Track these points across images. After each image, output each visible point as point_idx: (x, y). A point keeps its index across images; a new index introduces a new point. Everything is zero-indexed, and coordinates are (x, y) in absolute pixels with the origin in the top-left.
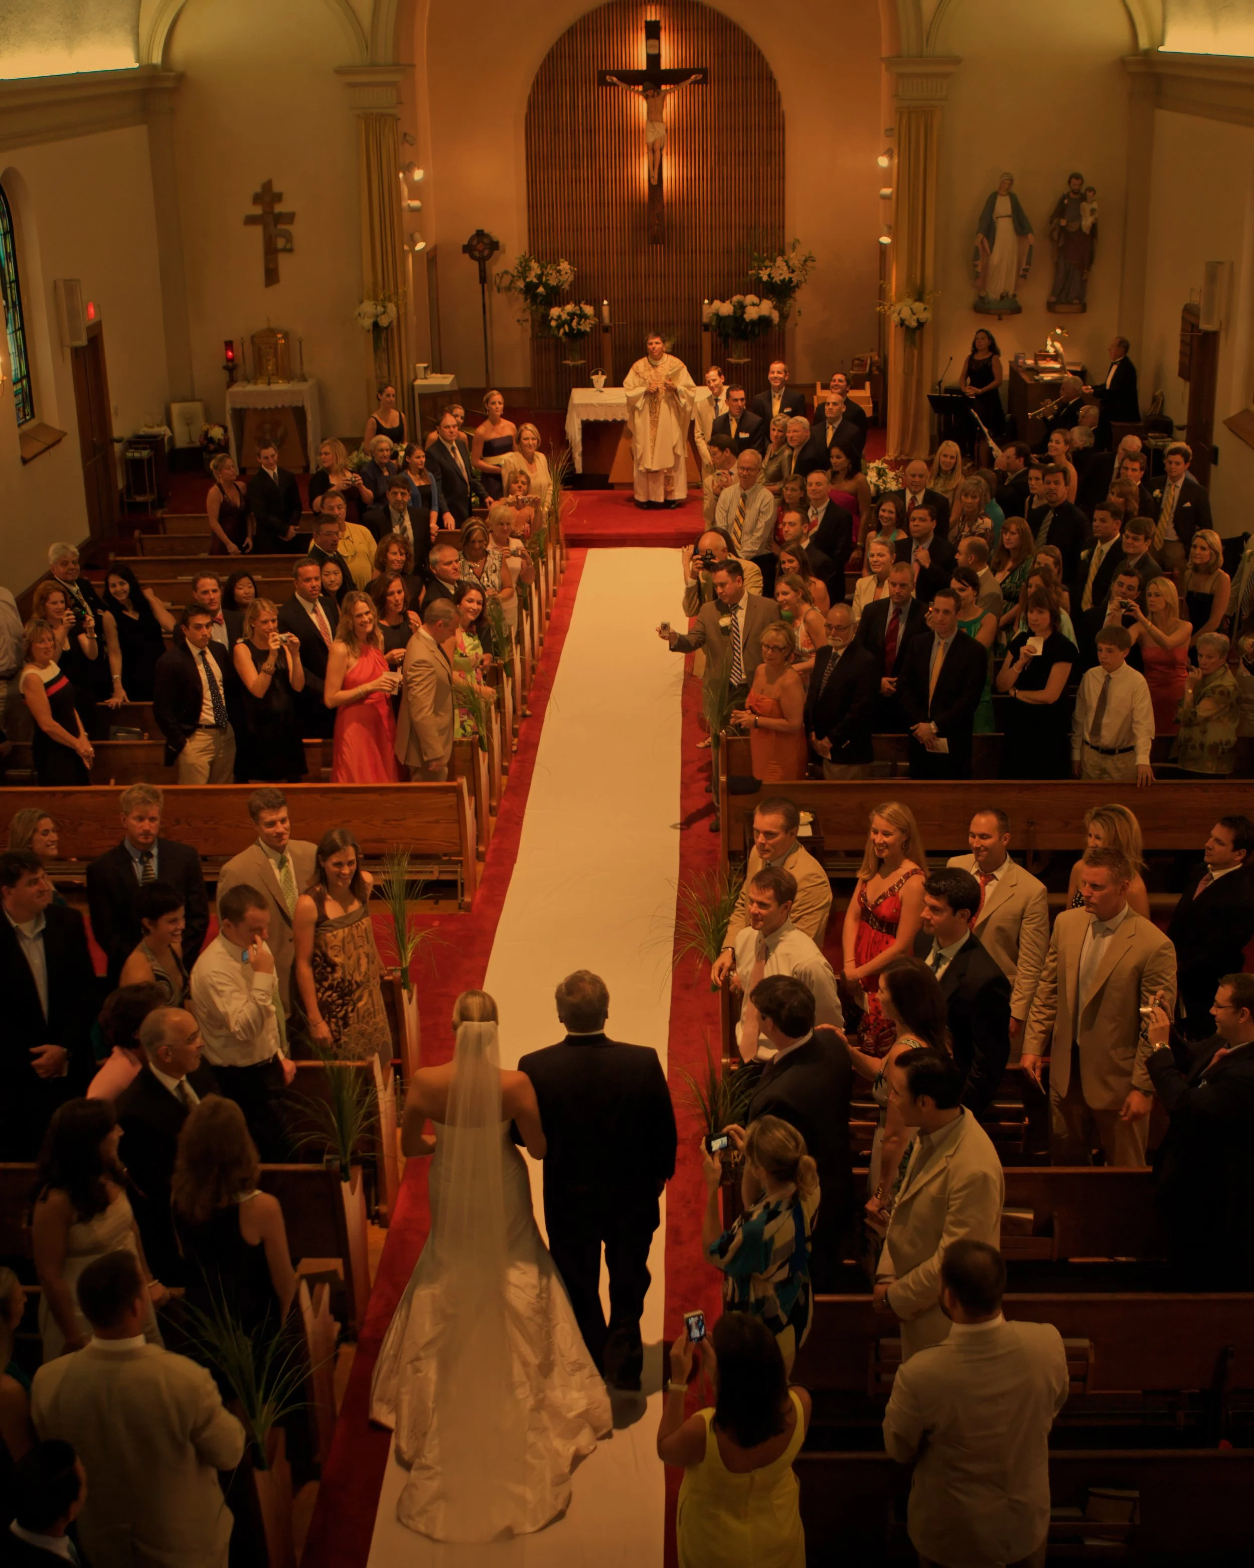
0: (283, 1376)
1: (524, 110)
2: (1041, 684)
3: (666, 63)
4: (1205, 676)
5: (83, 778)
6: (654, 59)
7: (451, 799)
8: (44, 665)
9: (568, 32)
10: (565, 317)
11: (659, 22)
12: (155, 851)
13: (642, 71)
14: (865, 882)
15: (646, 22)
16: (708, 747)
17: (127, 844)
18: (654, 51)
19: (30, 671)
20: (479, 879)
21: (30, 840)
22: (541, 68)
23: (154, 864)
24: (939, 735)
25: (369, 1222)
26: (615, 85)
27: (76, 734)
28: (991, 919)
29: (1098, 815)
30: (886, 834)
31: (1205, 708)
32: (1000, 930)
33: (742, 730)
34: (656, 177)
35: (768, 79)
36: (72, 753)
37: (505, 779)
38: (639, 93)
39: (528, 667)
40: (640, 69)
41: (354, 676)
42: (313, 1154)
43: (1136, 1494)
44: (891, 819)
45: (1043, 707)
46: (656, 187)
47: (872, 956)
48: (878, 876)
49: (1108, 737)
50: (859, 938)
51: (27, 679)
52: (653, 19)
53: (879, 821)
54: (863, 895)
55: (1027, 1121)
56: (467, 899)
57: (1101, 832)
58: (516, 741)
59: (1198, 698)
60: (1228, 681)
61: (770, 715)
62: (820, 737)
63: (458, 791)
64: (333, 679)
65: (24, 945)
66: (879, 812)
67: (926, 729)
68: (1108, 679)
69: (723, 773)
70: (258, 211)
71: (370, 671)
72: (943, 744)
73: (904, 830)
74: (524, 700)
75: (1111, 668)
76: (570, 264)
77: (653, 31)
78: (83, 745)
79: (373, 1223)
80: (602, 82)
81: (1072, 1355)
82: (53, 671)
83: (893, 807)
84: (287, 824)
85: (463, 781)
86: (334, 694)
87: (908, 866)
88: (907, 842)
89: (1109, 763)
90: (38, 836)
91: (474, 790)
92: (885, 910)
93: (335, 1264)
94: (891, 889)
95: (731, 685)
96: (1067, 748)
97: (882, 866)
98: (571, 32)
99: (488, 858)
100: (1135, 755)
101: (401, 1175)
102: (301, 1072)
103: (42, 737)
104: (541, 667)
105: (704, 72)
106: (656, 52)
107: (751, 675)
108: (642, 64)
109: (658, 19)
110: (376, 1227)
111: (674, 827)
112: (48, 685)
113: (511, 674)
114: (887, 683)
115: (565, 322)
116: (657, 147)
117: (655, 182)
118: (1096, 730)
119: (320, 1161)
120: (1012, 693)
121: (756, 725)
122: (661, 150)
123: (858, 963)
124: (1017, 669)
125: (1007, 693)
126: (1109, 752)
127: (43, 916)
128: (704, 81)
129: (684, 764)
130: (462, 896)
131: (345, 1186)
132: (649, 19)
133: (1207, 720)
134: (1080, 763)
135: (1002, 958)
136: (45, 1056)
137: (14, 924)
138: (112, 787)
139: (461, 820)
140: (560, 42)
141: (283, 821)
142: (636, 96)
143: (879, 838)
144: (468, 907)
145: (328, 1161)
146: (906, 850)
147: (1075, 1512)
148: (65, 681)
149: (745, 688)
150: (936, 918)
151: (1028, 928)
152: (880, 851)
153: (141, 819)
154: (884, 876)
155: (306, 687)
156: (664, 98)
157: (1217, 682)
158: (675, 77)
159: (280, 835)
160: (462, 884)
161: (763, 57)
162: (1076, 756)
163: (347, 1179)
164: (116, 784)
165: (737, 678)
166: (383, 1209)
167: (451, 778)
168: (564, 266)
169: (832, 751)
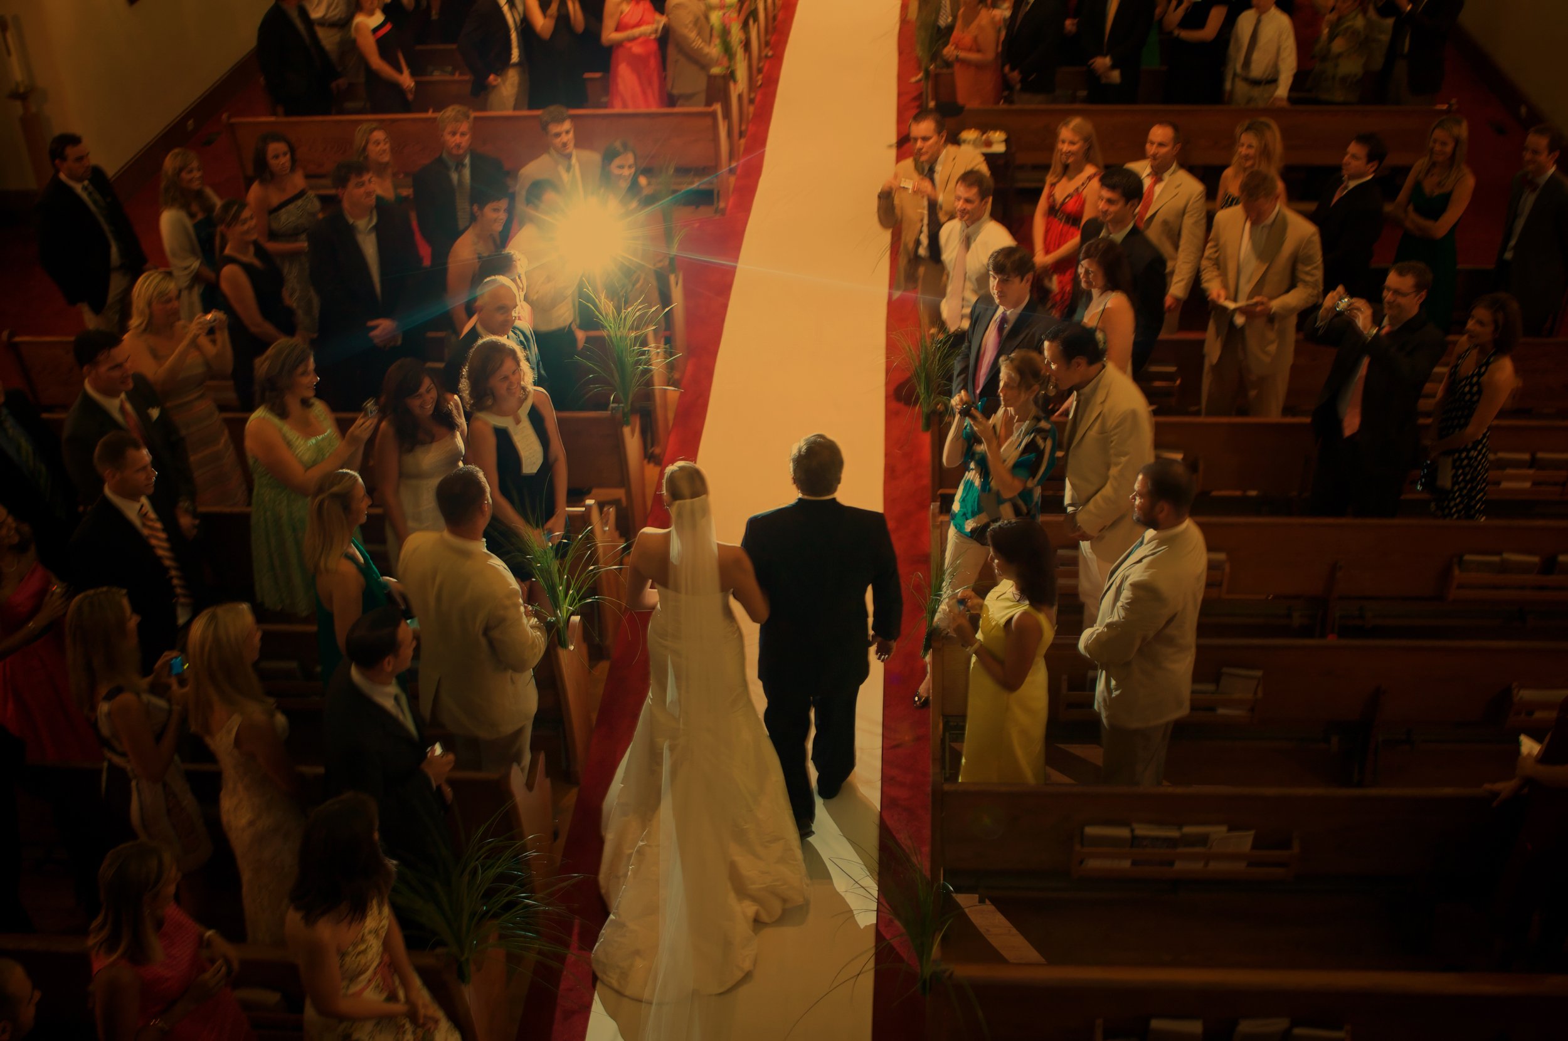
0: (579, 576)
2: (1201, 24)
4: (1339, 19)
5: (406, 107)
7: (709, 121)
8: (371, 13)
12: (467, 161)
14: (1053, 185)
16: (920, 80)
17: (444, 155)
19: (360, 19)
20: (731, 189)
21: (365, 148)
23: (467, 172)
24: (1113, 67)
25: (646, 462)
27: (400, 71)
28: (1159, 212)
29: (1248, 129)
30: (1072, 143)
31: (1338, 46)
32: (1165, 223)
33: (948, 64)
36: (396, 87)
37: (751, 109)
39: (771, 15)
41: (626, 20)
42: (601, 404)
43: (1259, 673)
44: (1075, 130)
45: (1202, 45)
47: (1059, 246)
48: (1064, 180)
49: (1258, 69)
50: (1047, 231)
51: (357, 25)
53: (1065, 133)
54: (1051, 195)
55: (1178, 382)
56: (722, 205)
57: (1255, 143)
58: (760, 77)
59: (1332, 37)
60: (1359, 22)
61: (970, 50)
62: (1013, 69)
63: (714, 115)
64: (609, 23)
65: (361, 238)
66: (1066, 124)
67: (1102, 62)
68: (1258, 22)
69: (932, 99)
71: (638, 20)
72: (1116, 76)
73: (1087, 139)
74: (767, 44)
75: (1262, 11)
78: (406, 80)
79: (649, 462)
81: (1212, 566)
82: (378, 18)
83: (1076, 121)
84: (571, 135)
85: (718, 107)
86: (610, 35)
87: (1090, 170)
88: (1089, 149)
89: (1256, 92)
90: (371, 147)
91: (727, 115)
92: (1071, 206)
93: (619, 493)
94: (1077, 189)
95: (939, 28)
96: (1221, 80)
97: (1067, 170)
99: (738, 172)
100: (1277, 87)
101: (671, 424)
102: (588, 340)
103: (372, 76)
104: (781, 16)
107: (955, 18)
110: (651, 465)
111: (890, 146)
112: (375, 30)
113: (756, 20)
114: (1070, 24)
118: (1247, 63)
119: (606, 409)
120: (1176, 32)
121: (958, 59)
123: (1047, 251)
124: (1181, 11)
125: (1171, 33)
126: (1256, 83)
127: (375, 213)
129: (900, 95)
130: (718, 201)
131: (627, 430)
133: (1340, 55)
134: (1232, 92)
135: (1166, 248)
136: (381, 328)
137: (351, 221)
138: (430, 114)
139: (716, 139)
141: (567, 132)
143: (1065, 148)
144: (723, 212)
145: (613, 409)
146: (1087, 157)
147: (1211, 687)
148: (388, 27)
149: (950, 29)
150: (1113, 209)
151: (1188, 221)
152: (1068, 158)
153: (454, 134)
154: (1070, 179)
155: (586, 30)
157: (1349, 23)
159: (565, 145)
160: (718, 192)
162: (1228, 86)
163: (627, 424)
164: (434, 112)
165: (944, 20)
166: (657, 450)
167: (709, 103)
169: (1021, 81)
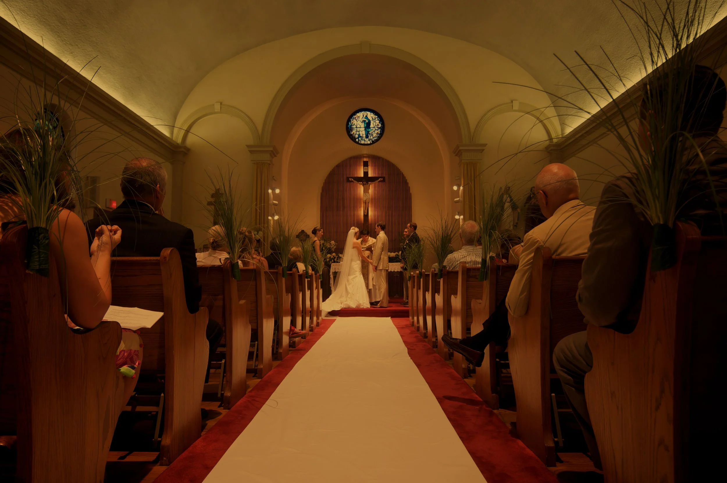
1: (320, 191)
3: (370, 175)
6: (366, 173)
9: (337, 166)
10: (332, 257)
11: (368, 161)
13: (362, 177)
15: (364, 161)
18: (366, 171)
22: (327, 177)
26: (352, 181)
34: (366, 212)
35: (405, 183)
38: (361, 184)
40: (361, 176)
46: (366, 216)
52: (366, 160)
70: (212, 200)
76: (335, 242)
77: (366, 164)
80: (348, 181)
98: (338, 166)
105: (384, 178)
106: (367, 171)
108: (362, 175)
109: (367, 160)
115: (333, 259)
116: (367, 201)
117: (366, 214)
122: (368, 203)
128: (384, 181)
132: (364, 160)
140: (333, 170)
142: (360, 185)
156: (370, 185)
158: (373, 179)
161: (404, 175)
168: (333, 242)
